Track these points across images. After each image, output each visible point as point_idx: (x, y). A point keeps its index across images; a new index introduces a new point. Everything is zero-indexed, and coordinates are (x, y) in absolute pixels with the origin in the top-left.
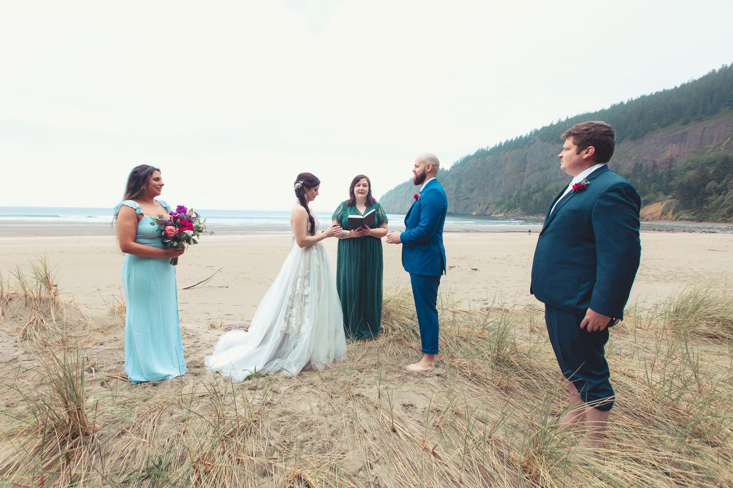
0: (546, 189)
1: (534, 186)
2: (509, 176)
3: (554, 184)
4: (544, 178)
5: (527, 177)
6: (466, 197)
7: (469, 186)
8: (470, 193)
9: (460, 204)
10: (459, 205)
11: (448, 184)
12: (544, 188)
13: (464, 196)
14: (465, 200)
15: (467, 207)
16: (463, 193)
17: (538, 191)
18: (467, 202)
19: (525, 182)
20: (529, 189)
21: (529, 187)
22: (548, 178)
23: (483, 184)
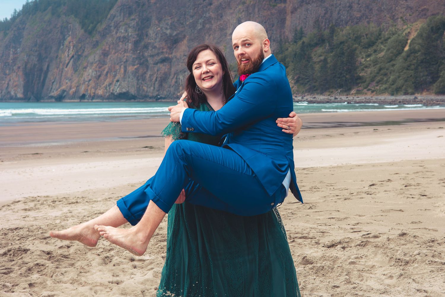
0: (335, 38)
1: (310, 33)
2: (256, 10)
3: (348, 28)
4: (327, 16)
5: (292, 12)
6: (161, 56)
7: (168, 32)
8: (171, 48)
9: (149, 73)
10: (148, 76)
11: (117, 27)
12: (332, 37)
13: (158, 54)
14: (160, 65)
15: (164, 79)
16: (155, 47)
17: (321, 41)
18: (163, 68)
19: (288, 23)
20: (300, 39)
21: (299, 35)
22: (335, 15)
23: (199, 27)
